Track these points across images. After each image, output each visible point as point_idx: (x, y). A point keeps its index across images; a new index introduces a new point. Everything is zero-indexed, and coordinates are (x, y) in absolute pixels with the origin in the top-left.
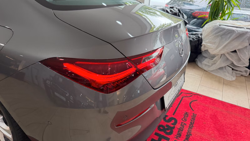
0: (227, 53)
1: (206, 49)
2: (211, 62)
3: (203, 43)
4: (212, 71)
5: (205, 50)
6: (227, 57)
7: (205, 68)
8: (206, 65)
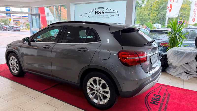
0: (183, 65)
1: (170, 63)
2: (175, 70)
3: (168, 60)
4: (176, 75)
6: (183, 67)
7: (172, 74)
8: (172, 72)
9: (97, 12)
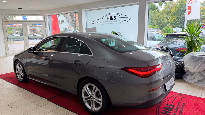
2: (192, 77)
3: (185, 66)
4: (194, 83)
5: (187, 71)
7: (190, 82)
8: (190, 79)
9: (109, 18)
